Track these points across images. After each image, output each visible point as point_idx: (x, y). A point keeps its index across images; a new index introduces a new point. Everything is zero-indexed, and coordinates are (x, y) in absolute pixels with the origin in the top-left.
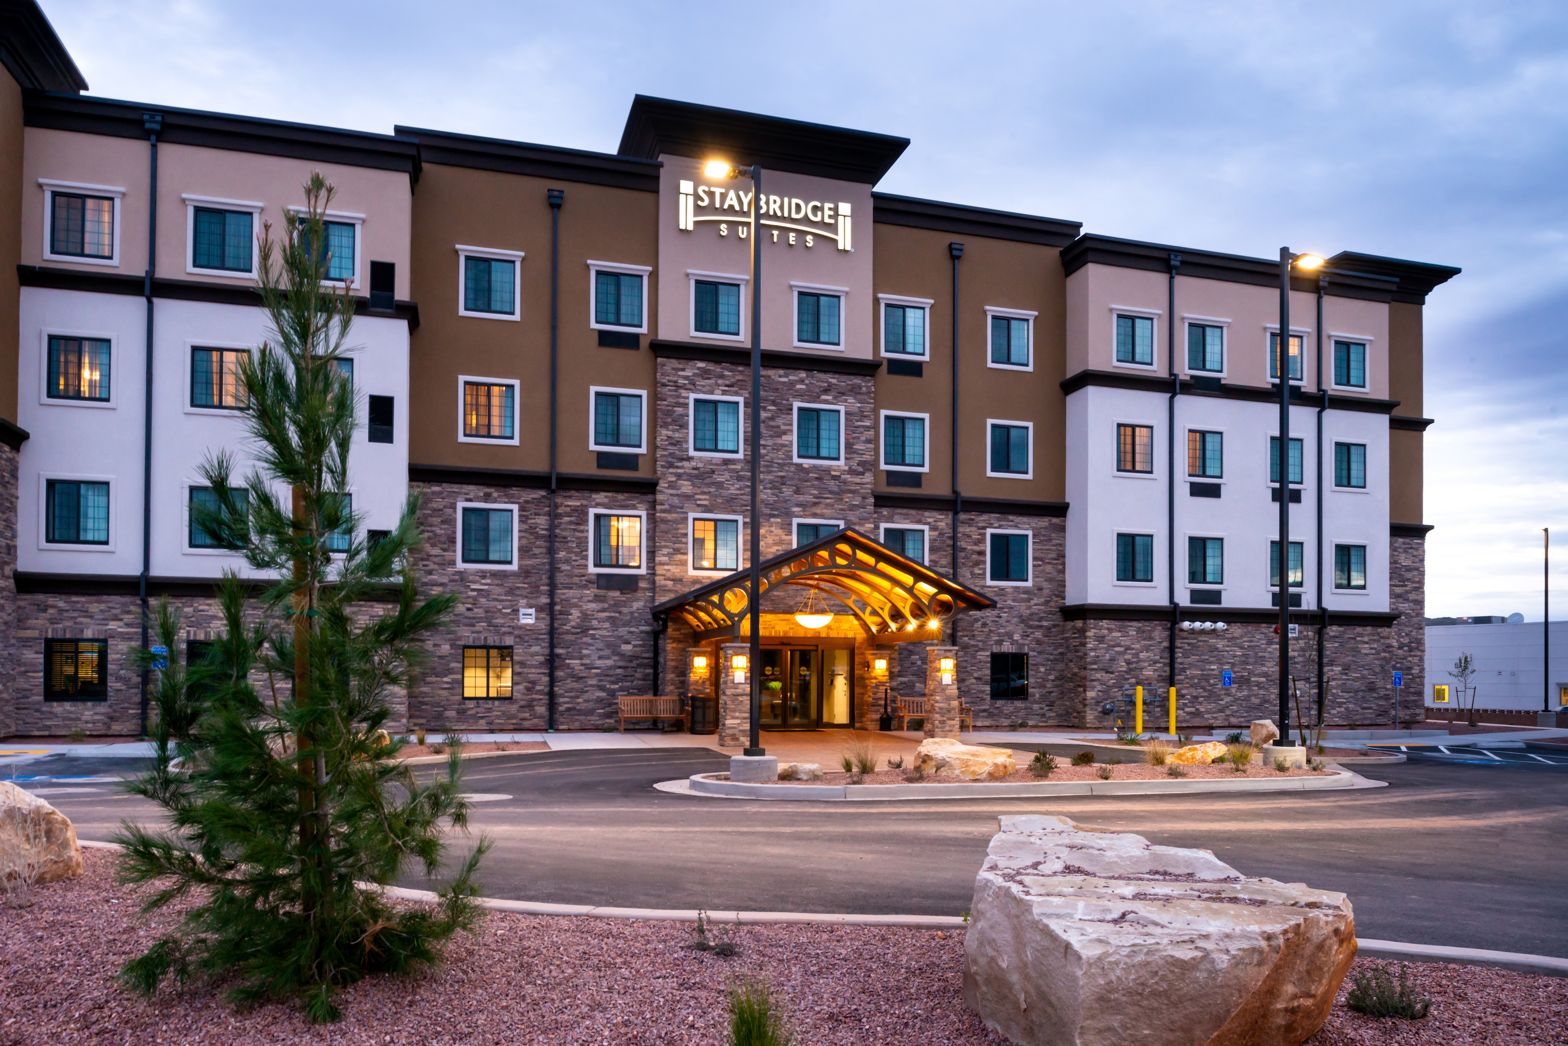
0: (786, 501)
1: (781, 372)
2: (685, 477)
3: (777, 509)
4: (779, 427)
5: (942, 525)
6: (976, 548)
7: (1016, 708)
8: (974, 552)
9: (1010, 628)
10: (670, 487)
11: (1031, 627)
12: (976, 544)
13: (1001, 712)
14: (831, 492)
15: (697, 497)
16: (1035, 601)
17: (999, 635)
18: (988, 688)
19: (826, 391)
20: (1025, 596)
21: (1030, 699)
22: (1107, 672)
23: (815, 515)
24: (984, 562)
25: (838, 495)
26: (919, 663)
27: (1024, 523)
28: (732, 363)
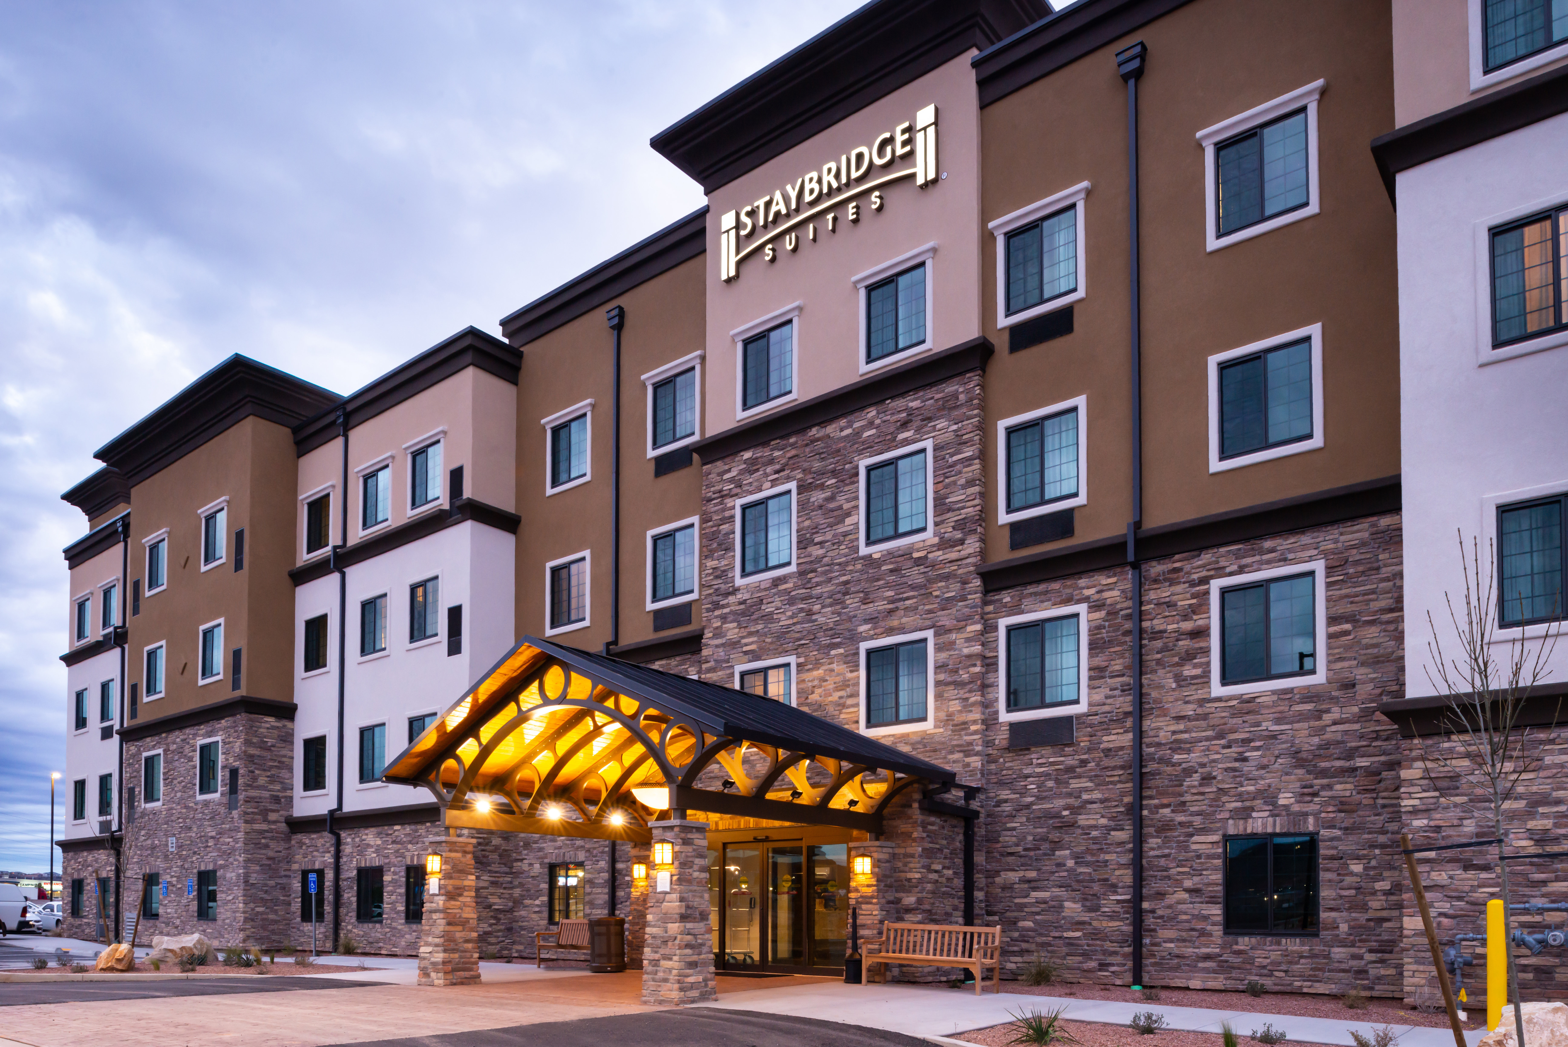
0: (850, 619)
1: (843, 422)
2: (731, 618)
3: (838, 635)
4: (840, 508)
5: (1113, 595)
6: (1187, 626)
7: (1286, 954)
8: (1181, 634)
9: (1268, 780)
10: (716, 636)
11: (1324, 773)
12: (1186, 617)
13: (1251, 961)
14: (913, 588)
15: (744, 641)
16: (1336, 713)
17: (1240, 797)
18: (1216, 911)
19: (904, 425)
20: (1309, 707)
21: (1323, 934)
22: (1468, 866)
23: (890, 631)
24: (1206, 651)
25: (923, 590)
26: (1070, 863)
27: (1305, 547)
28: (782, 438)
